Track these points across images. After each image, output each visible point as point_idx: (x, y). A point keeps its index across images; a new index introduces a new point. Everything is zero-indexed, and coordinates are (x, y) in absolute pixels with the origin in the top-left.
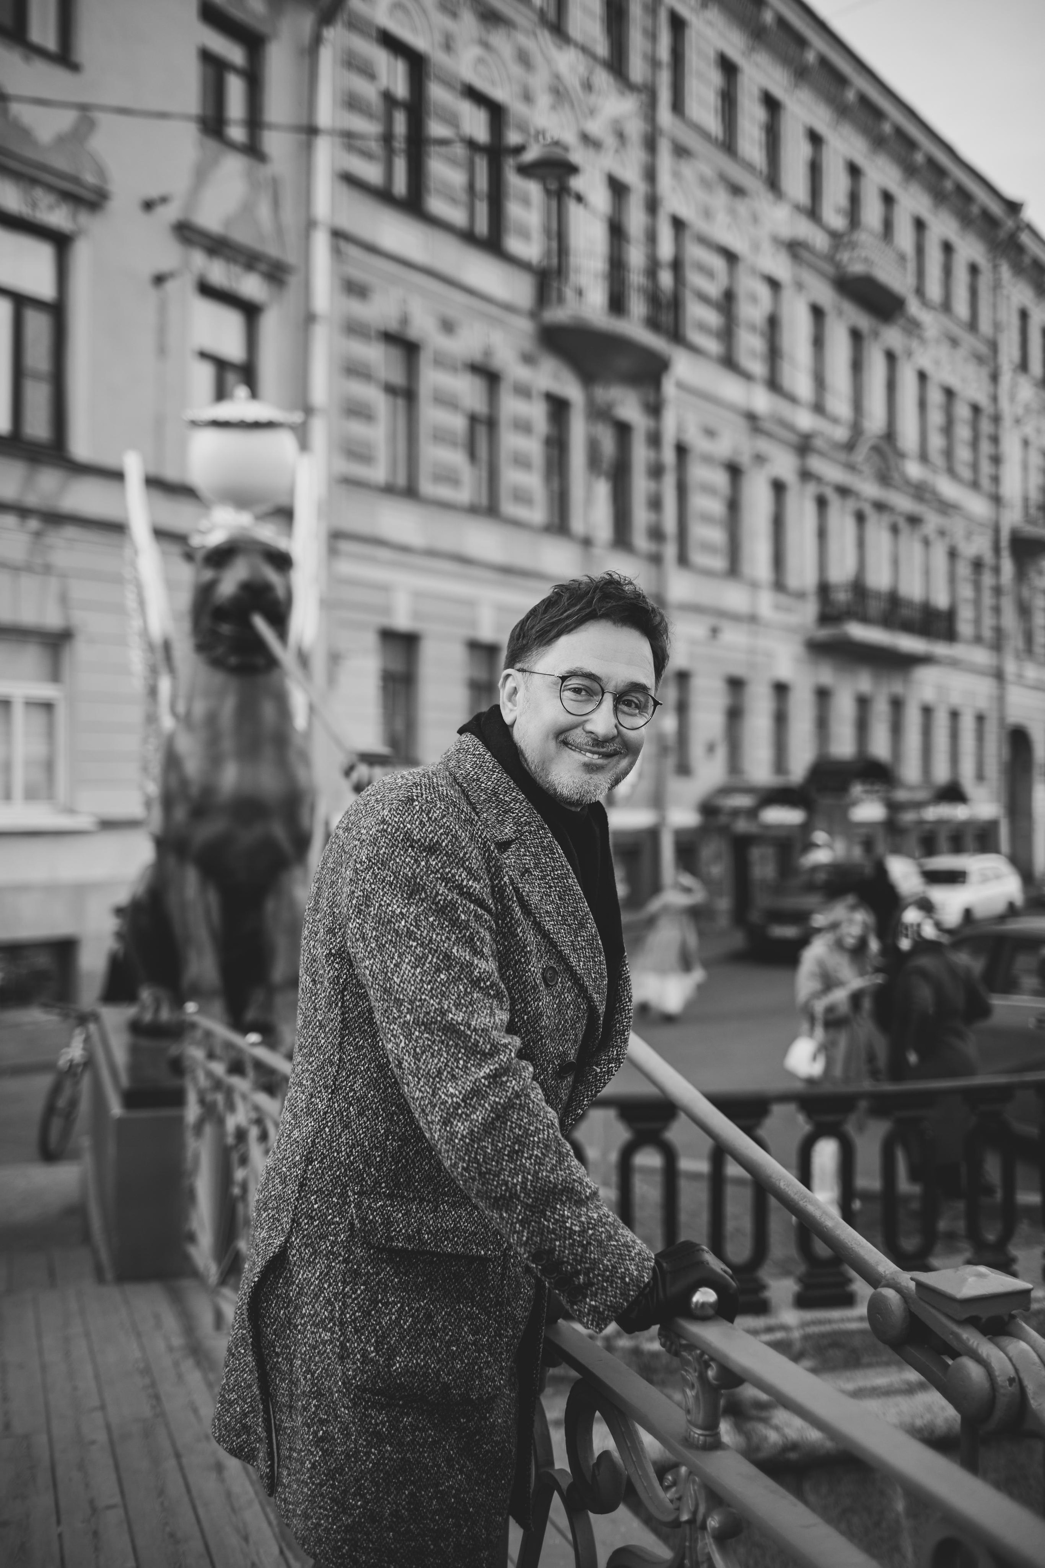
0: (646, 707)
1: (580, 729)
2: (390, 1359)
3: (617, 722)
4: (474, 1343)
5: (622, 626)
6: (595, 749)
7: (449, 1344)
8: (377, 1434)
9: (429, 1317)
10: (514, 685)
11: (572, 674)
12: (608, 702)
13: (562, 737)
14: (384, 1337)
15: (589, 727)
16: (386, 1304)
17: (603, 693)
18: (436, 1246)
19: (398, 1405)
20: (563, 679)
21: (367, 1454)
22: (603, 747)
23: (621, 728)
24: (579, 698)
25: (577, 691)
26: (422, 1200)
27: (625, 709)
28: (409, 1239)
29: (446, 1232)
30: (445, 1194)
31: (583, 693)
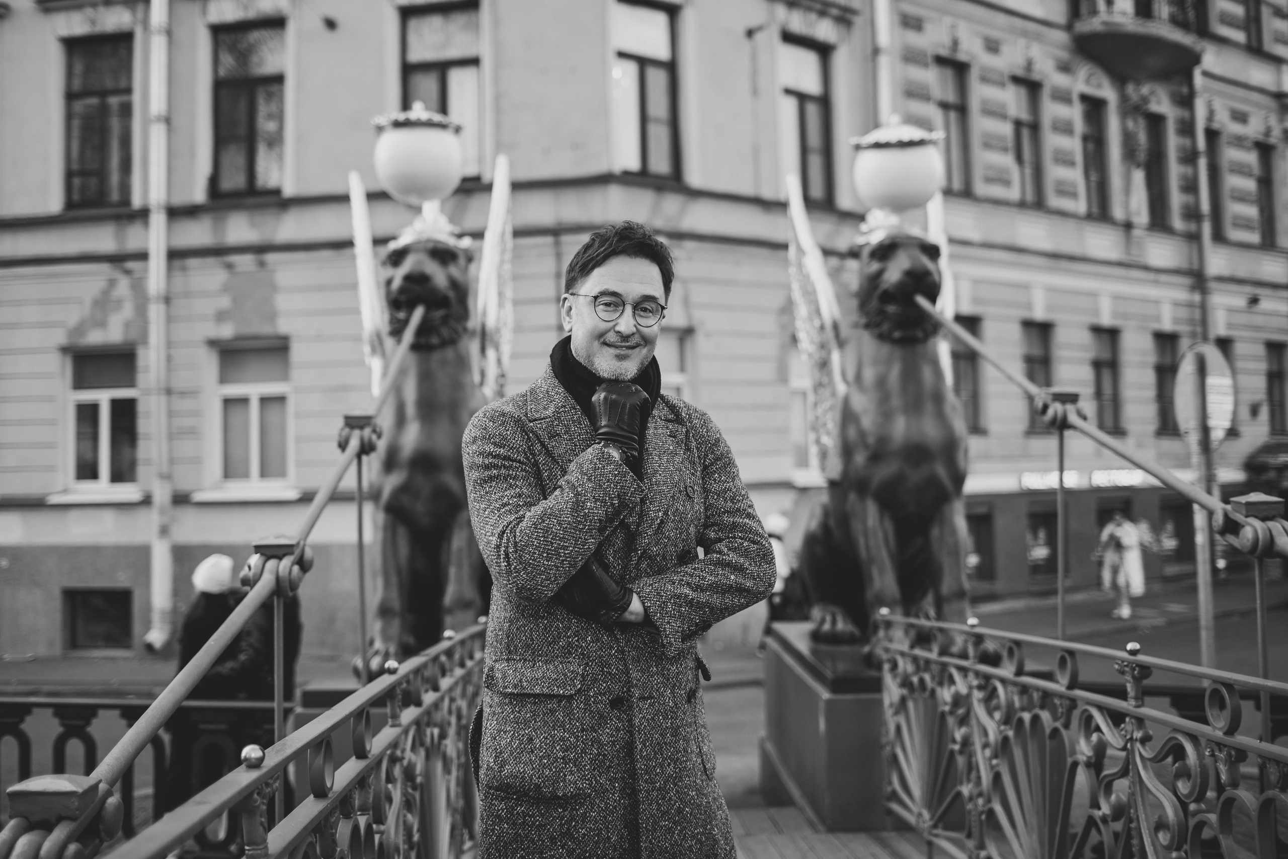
0: (657, 311)
1: (612, 331)
2: (502, 766)
3: (635, 323)
4: (563, 758)
5: (635, 258)
6: (623, 344)
7: (542, 758)
8: (499, 816)
9: (530, 740)
10: (569, 305)
11: (603, 293)
12: (629, 310)
13: (602, 340)
14: (501, 753)
15: (618, 328)
16: (505, 732)
17: (624, 305)
18: (531, 689)
19: (512, 799)
20: (596, 298)
21: (493, 830)
22: (628, 342)
23: (639, 327)
24: (609, 309)
25: (607, 305)
26: (525, 660)
27: (642, 313)
28: (515, 686)
29: (537, 680)
30: (540, 656)
31: (612, 306)
